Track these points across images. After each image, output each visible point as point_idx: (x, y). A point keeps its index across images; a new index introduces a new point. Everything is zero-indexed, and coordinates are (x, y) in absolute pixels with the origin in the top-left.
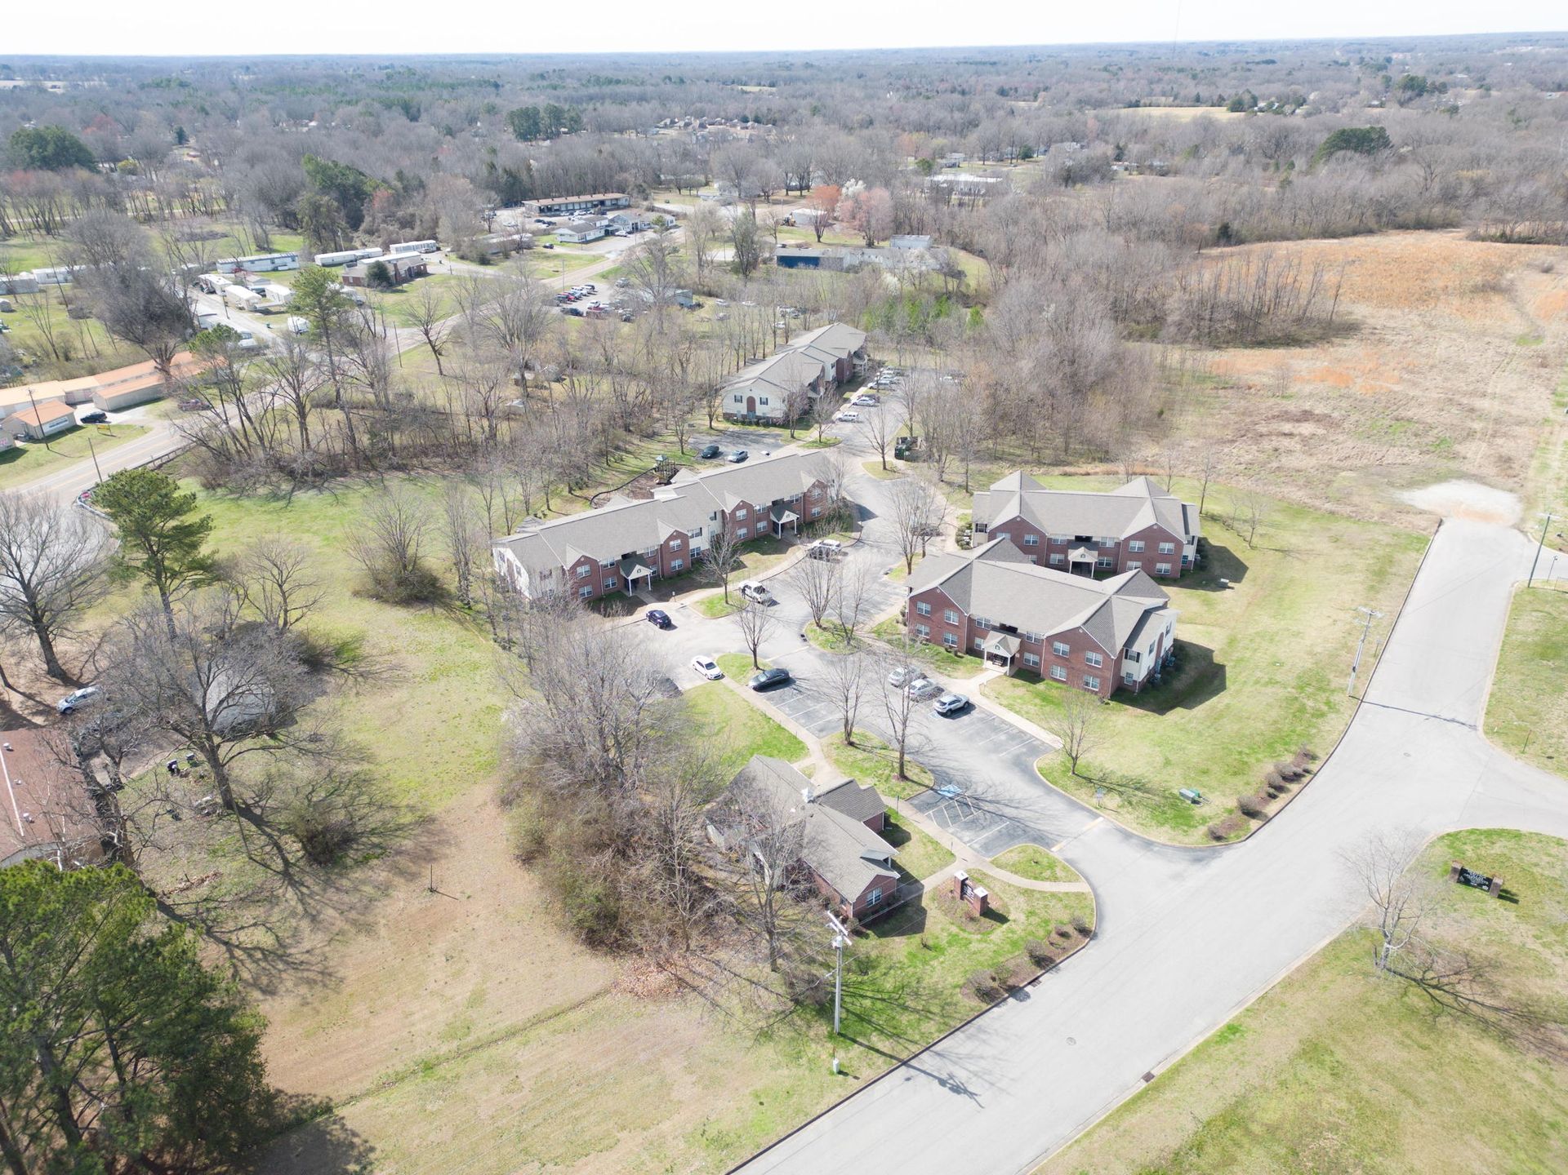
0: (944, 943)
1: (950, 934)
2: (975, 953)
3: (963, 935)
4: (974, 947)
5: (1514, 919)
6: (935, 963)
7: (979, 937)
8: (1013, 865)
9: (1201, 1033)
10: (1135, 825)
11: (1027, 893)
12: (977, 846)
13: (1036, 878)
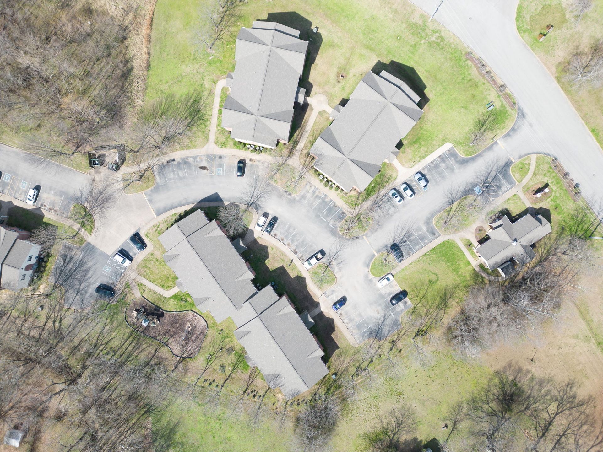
0: (555, 204)
1: (551, 201)
2: (560, 195)
3: (552, 197)
4: (557, 195)
5: (560, 31)
6: (563, 207)
7: (553, 193)
8: (521, 176)
9: (593, 139)
10: (504, 131)
11: (535, 174)
12: (510, 186)
13: (528, 170)
